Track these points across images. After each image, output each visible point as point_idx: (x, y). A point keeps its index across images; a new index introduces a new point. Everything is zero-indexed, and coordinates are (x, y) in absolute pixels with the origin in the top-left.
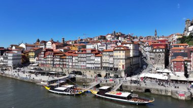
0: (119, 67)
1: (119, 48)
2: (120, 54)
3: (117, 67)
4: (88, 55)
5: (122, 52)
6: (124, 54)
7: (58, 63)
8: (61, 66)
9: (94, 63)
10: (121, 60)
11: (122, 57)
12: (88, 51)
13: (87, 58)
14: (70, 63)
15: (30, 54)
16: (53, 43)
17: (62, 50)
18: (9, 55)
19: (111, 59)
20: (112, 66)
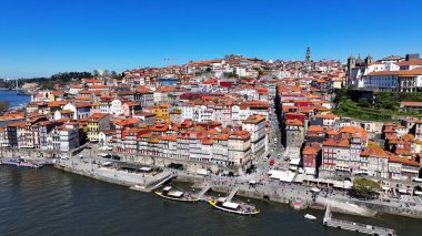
0: (236, 161)
1: (235, 136)
2: (237, 144)
3: (233, 161)
4: (192, 141)
5: (239, 141)
7: (146, 148)
8: (151, 154)
9: (202, 154)
10: (239, 153)
11: (239, 149)
12: (191, 136)
13: (191, 146)
14: (165, 151)
15: (90, 126)
16: (123, 103)
17: (143, 118)
18: (62, 133)
19: (225, 151)
20: (225, 159)
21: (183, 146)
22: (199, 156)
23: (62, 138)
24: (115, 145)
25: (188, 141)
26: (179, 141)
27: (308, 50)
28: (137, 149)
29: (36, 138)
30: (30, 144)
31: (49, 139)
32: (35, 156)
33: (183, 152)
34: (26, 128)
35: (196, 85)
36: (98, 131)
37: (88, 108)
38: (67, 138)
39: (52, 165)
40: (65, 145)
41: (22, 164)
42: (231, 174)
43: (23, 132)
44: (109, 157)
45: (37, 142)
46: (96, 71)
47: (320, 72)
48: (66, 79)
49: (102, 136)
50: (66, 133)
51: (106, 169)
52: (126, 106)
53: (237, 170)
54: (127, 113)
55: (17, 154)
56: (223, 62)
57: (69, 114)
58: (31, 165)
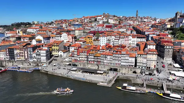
0: (151, 66)
1: (152, 53)
2: (153, 57)
3: (149, 66)
4: (123, 56)
5: (154, 55)
6: (156, 57)
7: (92, 60)
8: (96, 63)
9: (129, 62)
10: (154, 62)
11: (154, 60)
12: (123, 53)
13: (122, 58)
14: (105, 61)
15: (53, 48)
16: (68, 35)
17: (82, 43)
18: (42, 52)
19: (145, 61)
20: (145, 65)
21: (116, 58)
22: (127, 64)
23: (42, 55)
24: (73, 58)
25: (120, 56)
26: (114, 55)
27: (137, 12)
28: (87, 60)
29: (26, 55)
30: (23, 58)
31: (34, 55)
32: (26, 65)
33: (117, 62)
34: (20, 49)
35: (92, 27)
36: (58, 51)
37: (49, 38)
38: (45, 55)
39: (39, 70)
40: (43, 59)
41: (20, 70)
42: (150, 74)
43: (18, 51)
44: (70, 65)
45: (26, 57)
46: (33, 22)
47: (144, 22)
48: (18, 25)
49: (61, 53)
50: (45, 52)
51: (74, 72)
52: (70, 37)
53: (153, 72)
54: (71, 41)
55: (15, 64)
56: (102, 16)
57: (39, 41)
58: (26, 71)
